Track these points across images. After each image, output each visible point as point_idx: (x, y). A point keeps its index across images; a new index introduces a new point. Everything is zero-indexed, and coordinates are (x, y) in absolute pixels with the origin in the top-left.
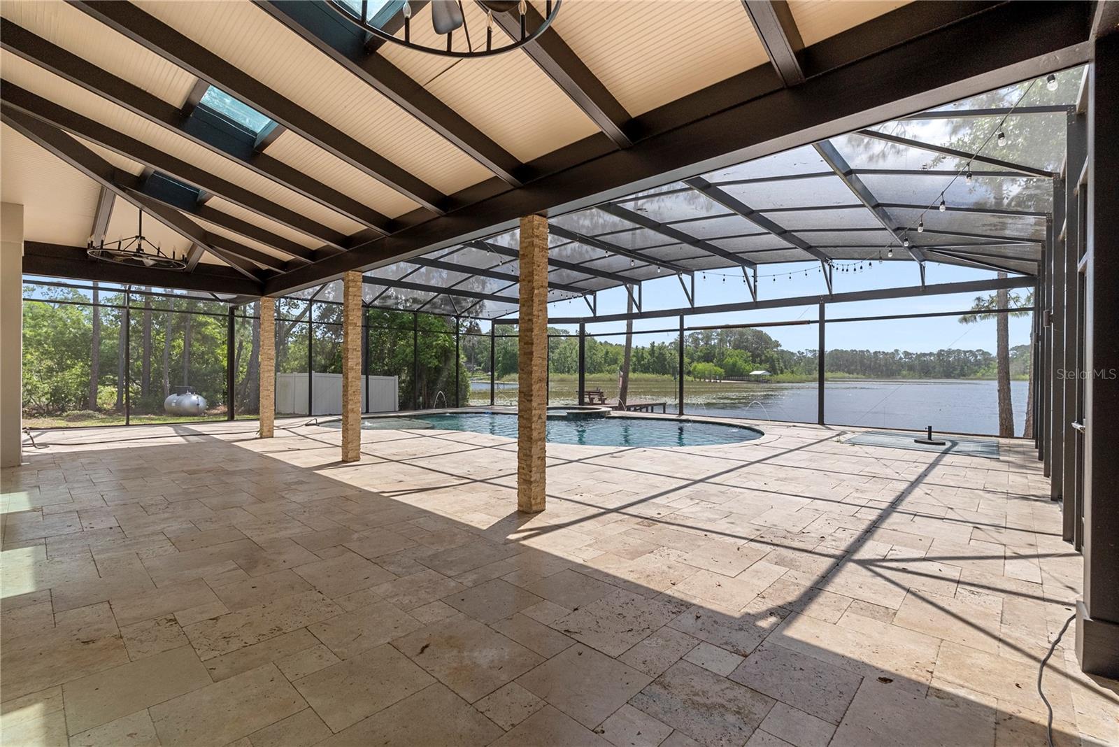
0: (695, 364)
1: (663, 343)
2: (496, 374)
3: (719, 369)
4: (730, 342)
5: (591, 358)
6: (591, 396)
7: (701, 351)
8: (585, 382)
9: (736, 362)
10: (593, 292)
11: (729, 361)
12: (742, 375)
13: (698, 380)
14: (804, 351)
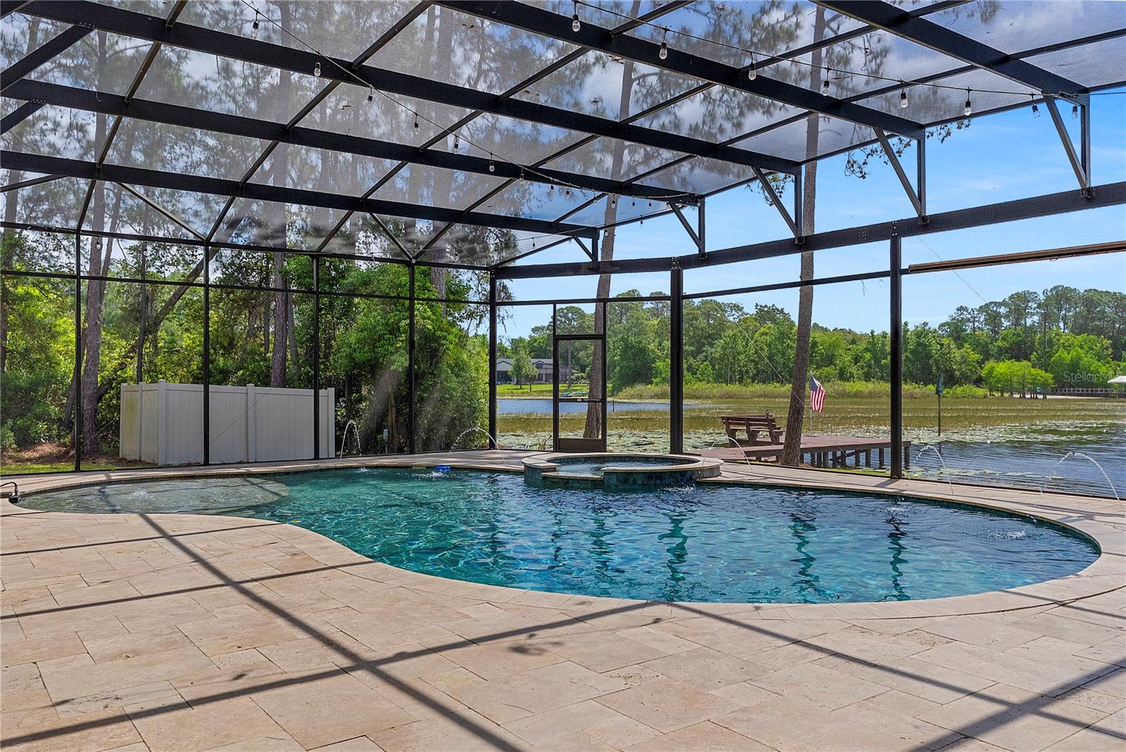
0: (989, 365)
1: (925, 324)
2: (609, 386)
3: (1042, 373)
4: (1065, 319)
5: (783, 354)
6: (752, 428)
7: (1004, 339)
8: (685, 402)
9: (1079, 358)
10: (696, 200)
11: (1064, 356)
13: (997, 394)
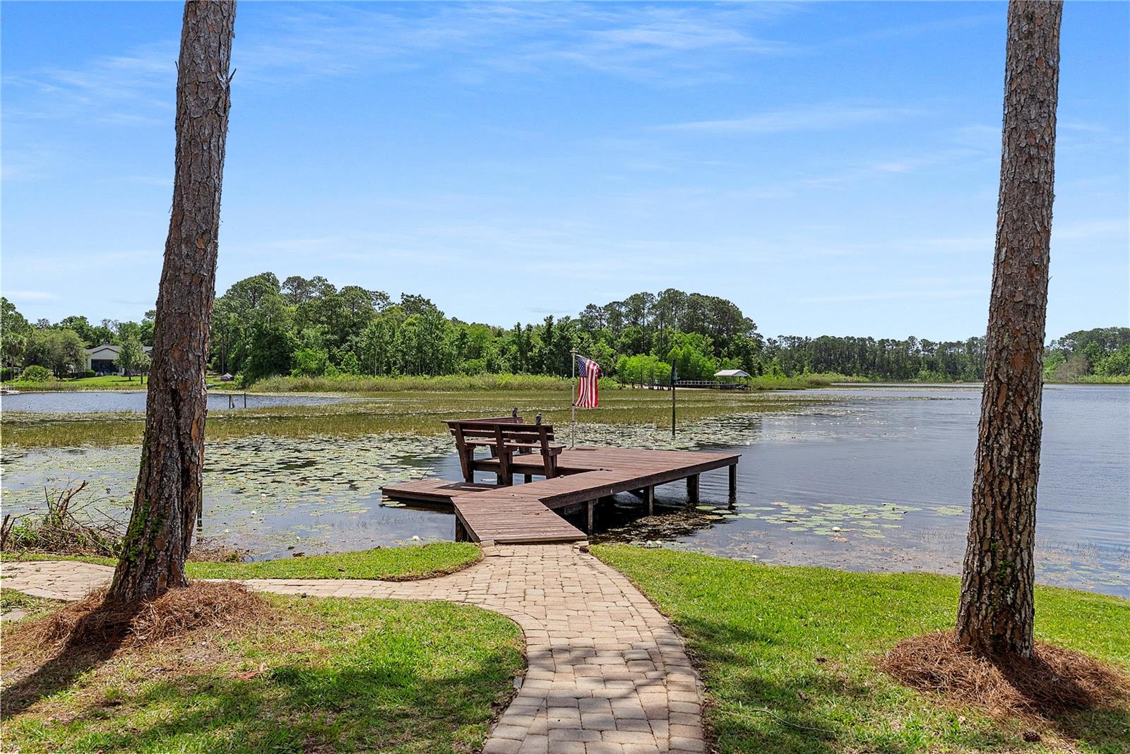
0: (623, 359)
1: (568, 318)
3: (663, 367)
7: (625, 336)
9: (690, 354)
11: (678, 352)
12: (699, 377)
13: (629, 386)
14: (777, 339)
